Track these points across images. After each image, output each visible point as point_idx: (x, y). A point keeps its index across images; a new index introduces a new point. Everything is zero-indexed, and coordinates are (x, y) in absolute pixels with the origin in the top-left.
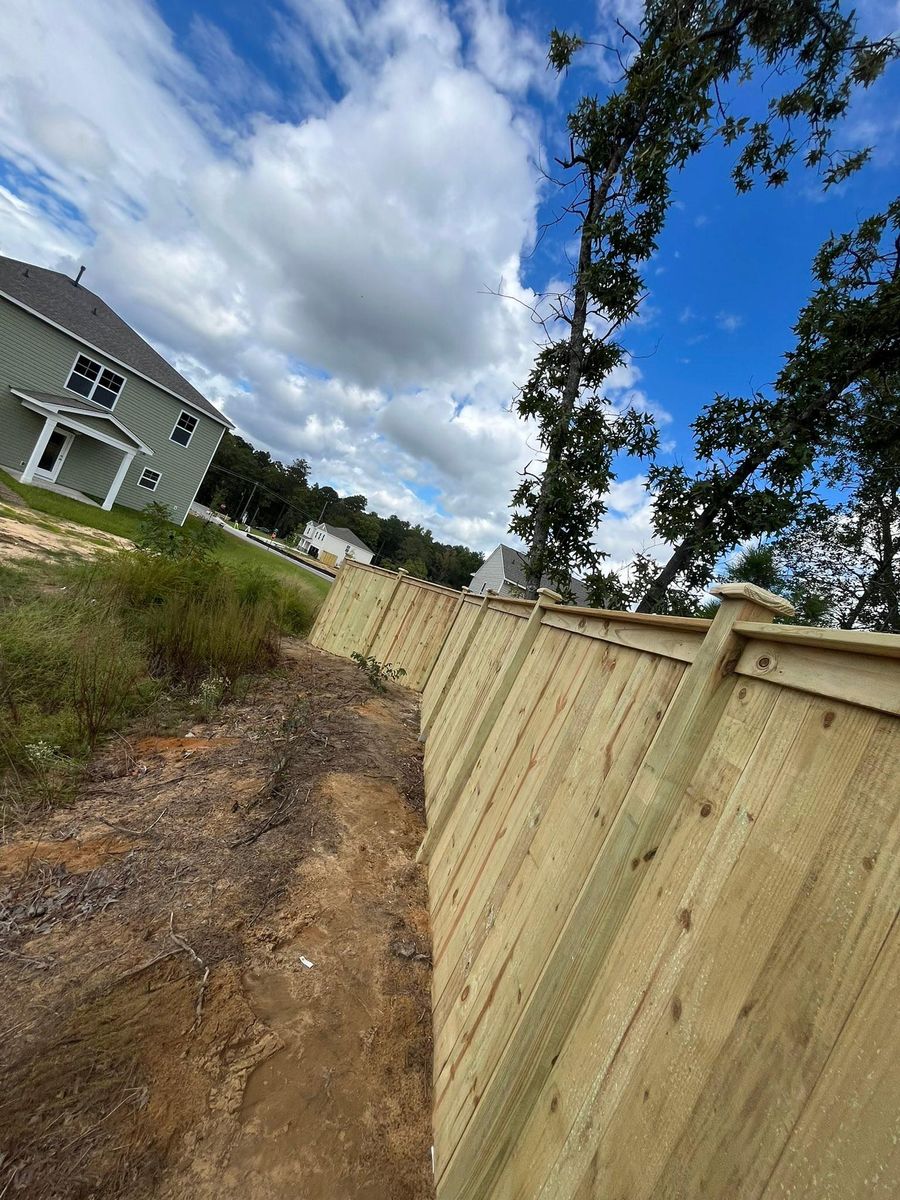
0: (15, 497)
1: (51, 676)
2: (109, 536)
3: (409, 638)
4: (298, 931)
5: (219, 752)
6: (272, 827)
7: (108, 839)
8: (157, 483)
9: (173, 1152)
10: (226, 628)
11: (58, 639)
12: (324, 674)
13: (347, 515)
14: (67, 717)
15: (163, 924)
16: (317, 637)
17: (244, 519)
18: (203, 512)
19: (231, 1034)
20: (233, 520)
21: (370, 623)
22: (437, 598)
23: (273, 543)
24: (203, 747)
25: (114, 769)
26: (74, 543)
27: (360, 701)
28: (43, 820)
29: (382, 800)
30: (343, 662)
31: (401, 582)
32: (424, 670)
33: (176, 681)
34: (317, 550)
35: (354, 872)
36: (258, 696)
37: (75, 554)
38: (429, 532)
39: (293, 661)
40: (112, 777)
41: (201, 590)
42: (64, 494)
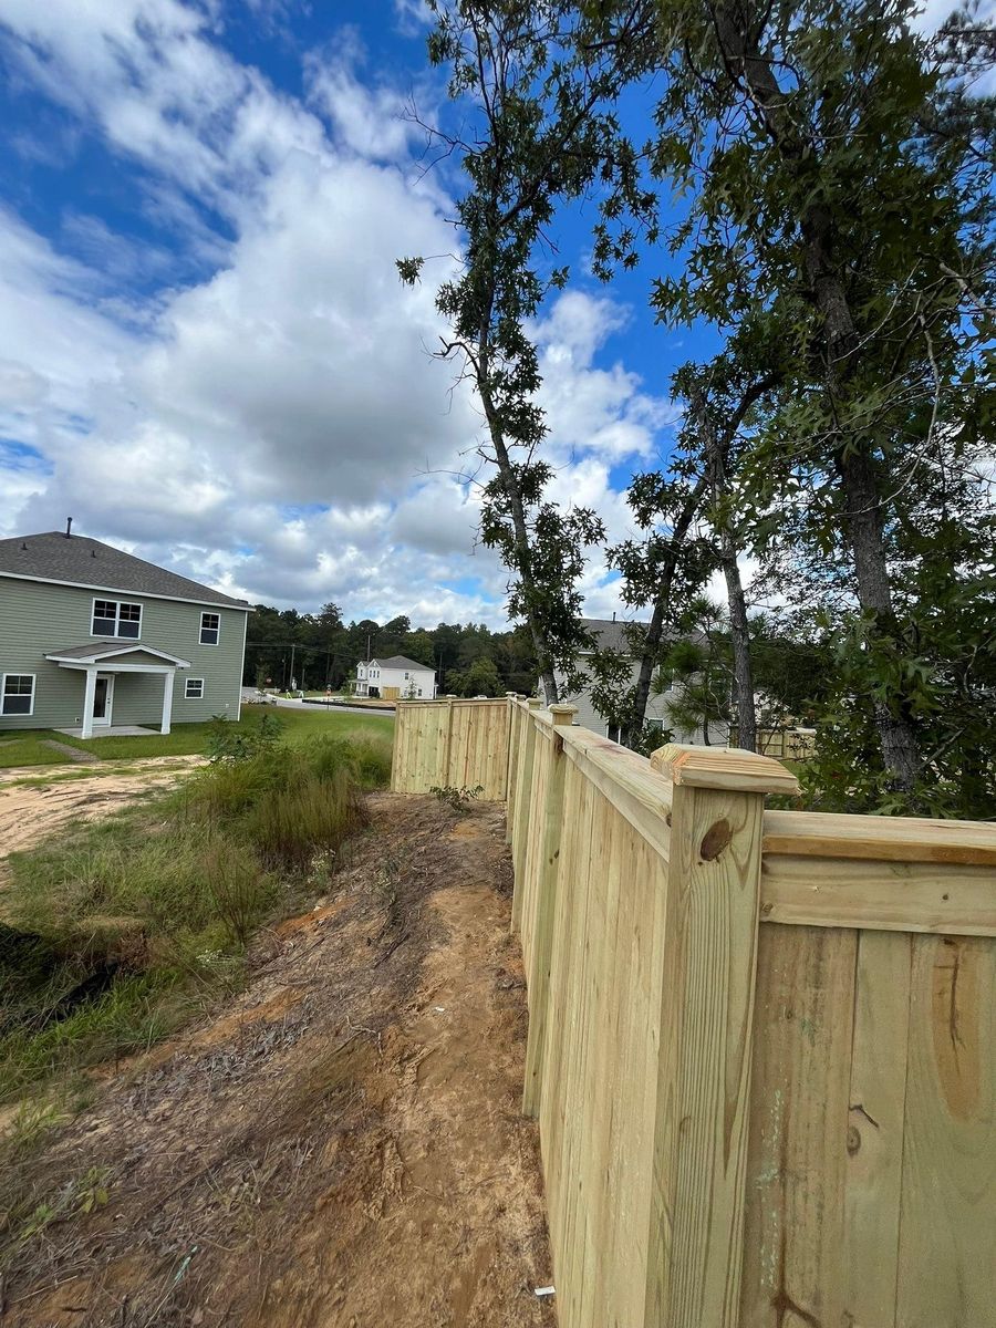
0: (84, 755)
1: (186, 901)
2: (178, 758)
3: (478, 756)
4: (432, 997)
5: (344, 911)
6: (399, 944)
7: (287, 994)
8: (202, 689)
9: (386, 1108)
10: (316, 806)
11: (181, 867)
12: (413, 817)
13: (393, 642)
14: (216, 929)
15: (344, 1023)
16: (397, 783)
17: (294, 685)
18: (253, 694)
19: (402, 1054)
20: (283, 691)
21: (440, 754)
22: (488, 711)
23: (330, 699)
24: (331, 913)
25: (268, 955)
26: (153, 778)
27: (448, 828)
28: (232, 1005)
29: (478, 899)
30: (428, 798)
31: (452, 707)
32: (501, 779)
33: (289, 869)
34: (377, 689)
35: (465, 952)
36: (363, 856)
37: (159, 788)
38: (483, 627)
39: (382, 814)
40: (269, 961)
41: (280, 779)
42: (124, 734)
